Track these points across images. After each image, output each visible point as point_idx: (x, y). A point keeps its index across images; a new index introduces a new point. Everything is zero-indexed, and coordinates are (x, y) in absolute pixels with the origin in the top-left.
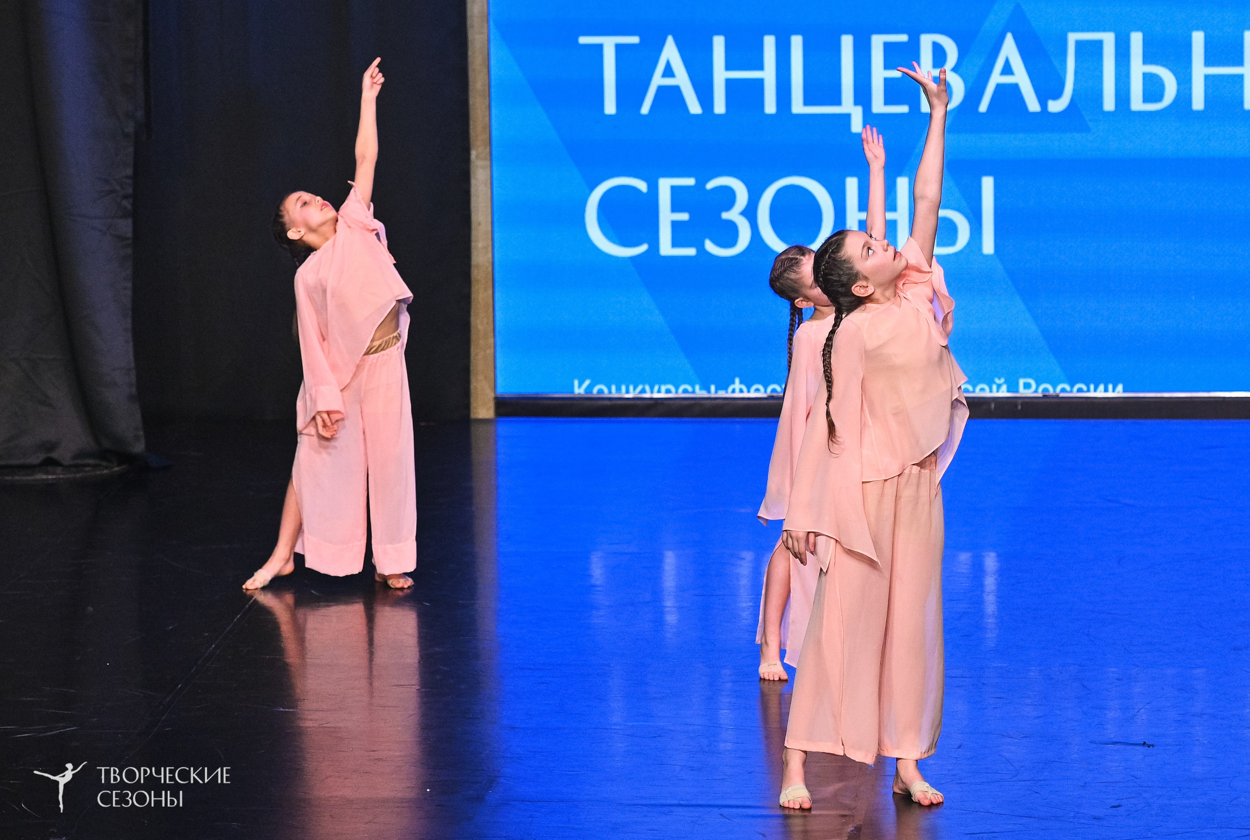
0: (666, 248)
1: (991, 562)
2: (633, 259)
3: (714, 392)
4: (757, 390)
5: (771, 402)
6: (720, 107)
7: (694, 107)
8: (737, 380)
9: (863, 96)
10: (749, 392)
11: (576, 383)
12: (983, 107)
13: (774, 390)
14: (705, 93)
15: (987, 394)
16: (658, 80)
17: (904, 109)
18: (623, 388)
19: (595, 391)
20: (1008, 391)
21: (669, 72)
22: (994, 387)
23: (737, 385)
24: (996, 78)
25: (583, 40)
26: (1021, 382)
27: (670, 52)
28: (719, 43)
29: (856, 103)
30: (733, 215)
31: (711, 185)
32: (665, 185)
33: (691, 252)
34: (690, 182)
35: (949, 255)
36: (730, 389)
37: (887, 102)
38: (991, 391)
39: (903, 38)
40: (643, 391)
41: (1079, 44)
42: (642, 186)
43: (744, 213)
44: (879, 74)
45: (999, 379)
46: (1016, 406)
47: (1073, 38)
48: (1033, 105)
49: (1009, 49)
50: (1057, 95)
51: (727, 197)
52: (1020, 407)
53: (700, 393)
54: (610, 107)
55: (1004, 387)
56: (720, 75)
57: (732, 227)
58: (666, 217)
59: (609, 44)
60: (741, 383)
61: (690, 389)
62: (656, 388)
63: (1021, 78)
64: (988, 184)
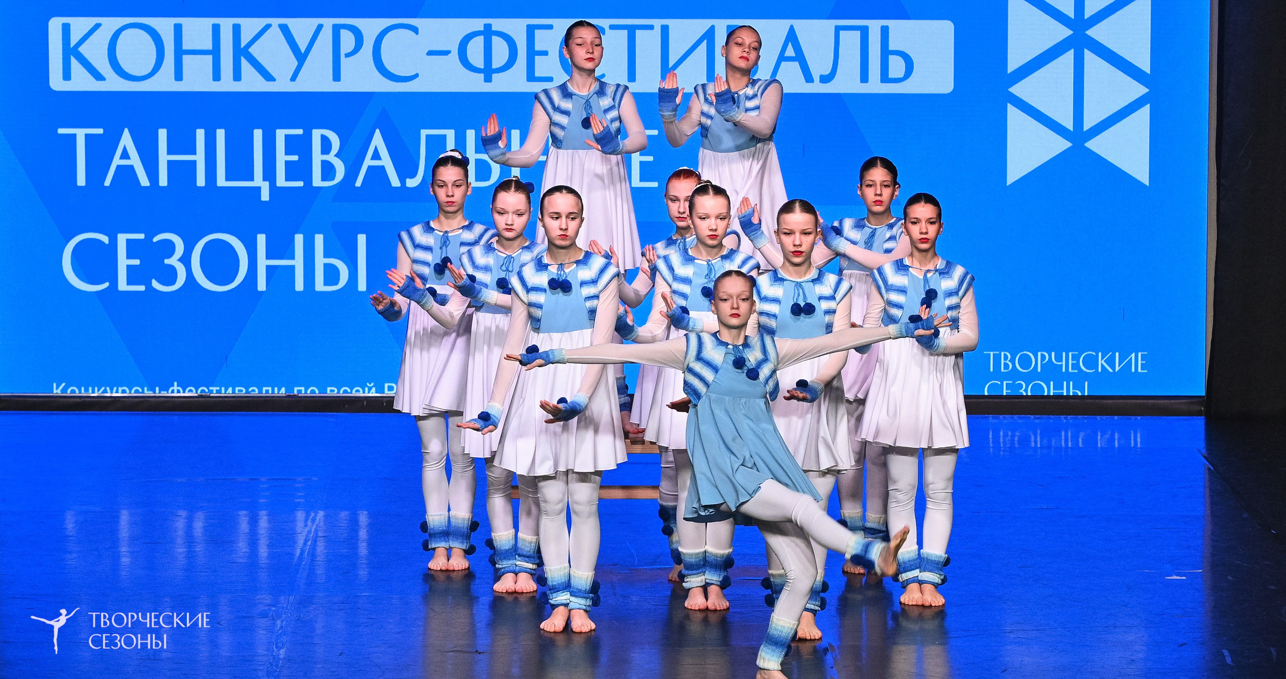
0: (123, 285)
1: (363, 518)
2: (97, 292)
3: (157, 392)
4: (191, 391)
5: (200, 399)
6: (163, 181)
7: (144, 181)
8: (175, 383)
9: (269, 174)
10: (184, 392)
11: (55, 385)
12: (358, 184)
13: (203, 391)
14: (152, 171)
15: (361, 394)
16: (117, 161)
17: (300, 184)
18: (90, 389)
19: (69, 391)
20: (376, 393)
21: (125, 155)
22: (366, 389)
23: (175, 388)
24: (368, 162)
25: (61, 131)
26: (386, 385)
27: (126, 140)
28: (163, 134)
29: (264, 180)
30: (173, 261)
31: (155, 239)
32: (122, 239)
33: (142, 288)
34: (141, 236)
35: (333, 292)
36: (170, 391)
37: (288, 179)
38: (364, 393)
39: (300, 132)
40: (105, 391)
41: (428, 136)
42: (105, 239)
43: (180, 260)
44: (282, 158)
45: (370, 384)
46: (383, 403)
47: (424, 133)
48: (395, 182)
49: (378, 140)
50: (413, 175)
51: (169, 248)
52: (385, 404)
53: (148, 393)
54: (81, 181)
55: (374, 389)
56: (164, 158)
57: (173, 270)
58: (123, 262)
59: (81, 134)
60: (178, 386)
61: (140, 390)
62: (115, 389)
63: (386, 161)
64: (362, 239)
